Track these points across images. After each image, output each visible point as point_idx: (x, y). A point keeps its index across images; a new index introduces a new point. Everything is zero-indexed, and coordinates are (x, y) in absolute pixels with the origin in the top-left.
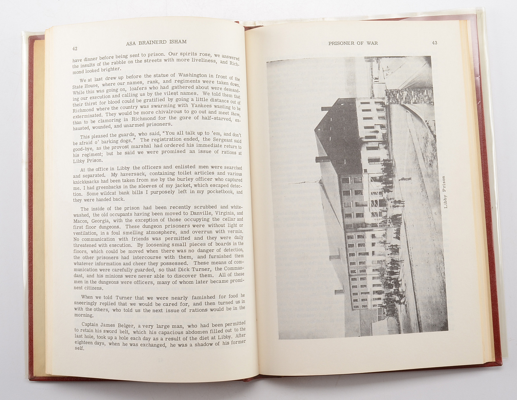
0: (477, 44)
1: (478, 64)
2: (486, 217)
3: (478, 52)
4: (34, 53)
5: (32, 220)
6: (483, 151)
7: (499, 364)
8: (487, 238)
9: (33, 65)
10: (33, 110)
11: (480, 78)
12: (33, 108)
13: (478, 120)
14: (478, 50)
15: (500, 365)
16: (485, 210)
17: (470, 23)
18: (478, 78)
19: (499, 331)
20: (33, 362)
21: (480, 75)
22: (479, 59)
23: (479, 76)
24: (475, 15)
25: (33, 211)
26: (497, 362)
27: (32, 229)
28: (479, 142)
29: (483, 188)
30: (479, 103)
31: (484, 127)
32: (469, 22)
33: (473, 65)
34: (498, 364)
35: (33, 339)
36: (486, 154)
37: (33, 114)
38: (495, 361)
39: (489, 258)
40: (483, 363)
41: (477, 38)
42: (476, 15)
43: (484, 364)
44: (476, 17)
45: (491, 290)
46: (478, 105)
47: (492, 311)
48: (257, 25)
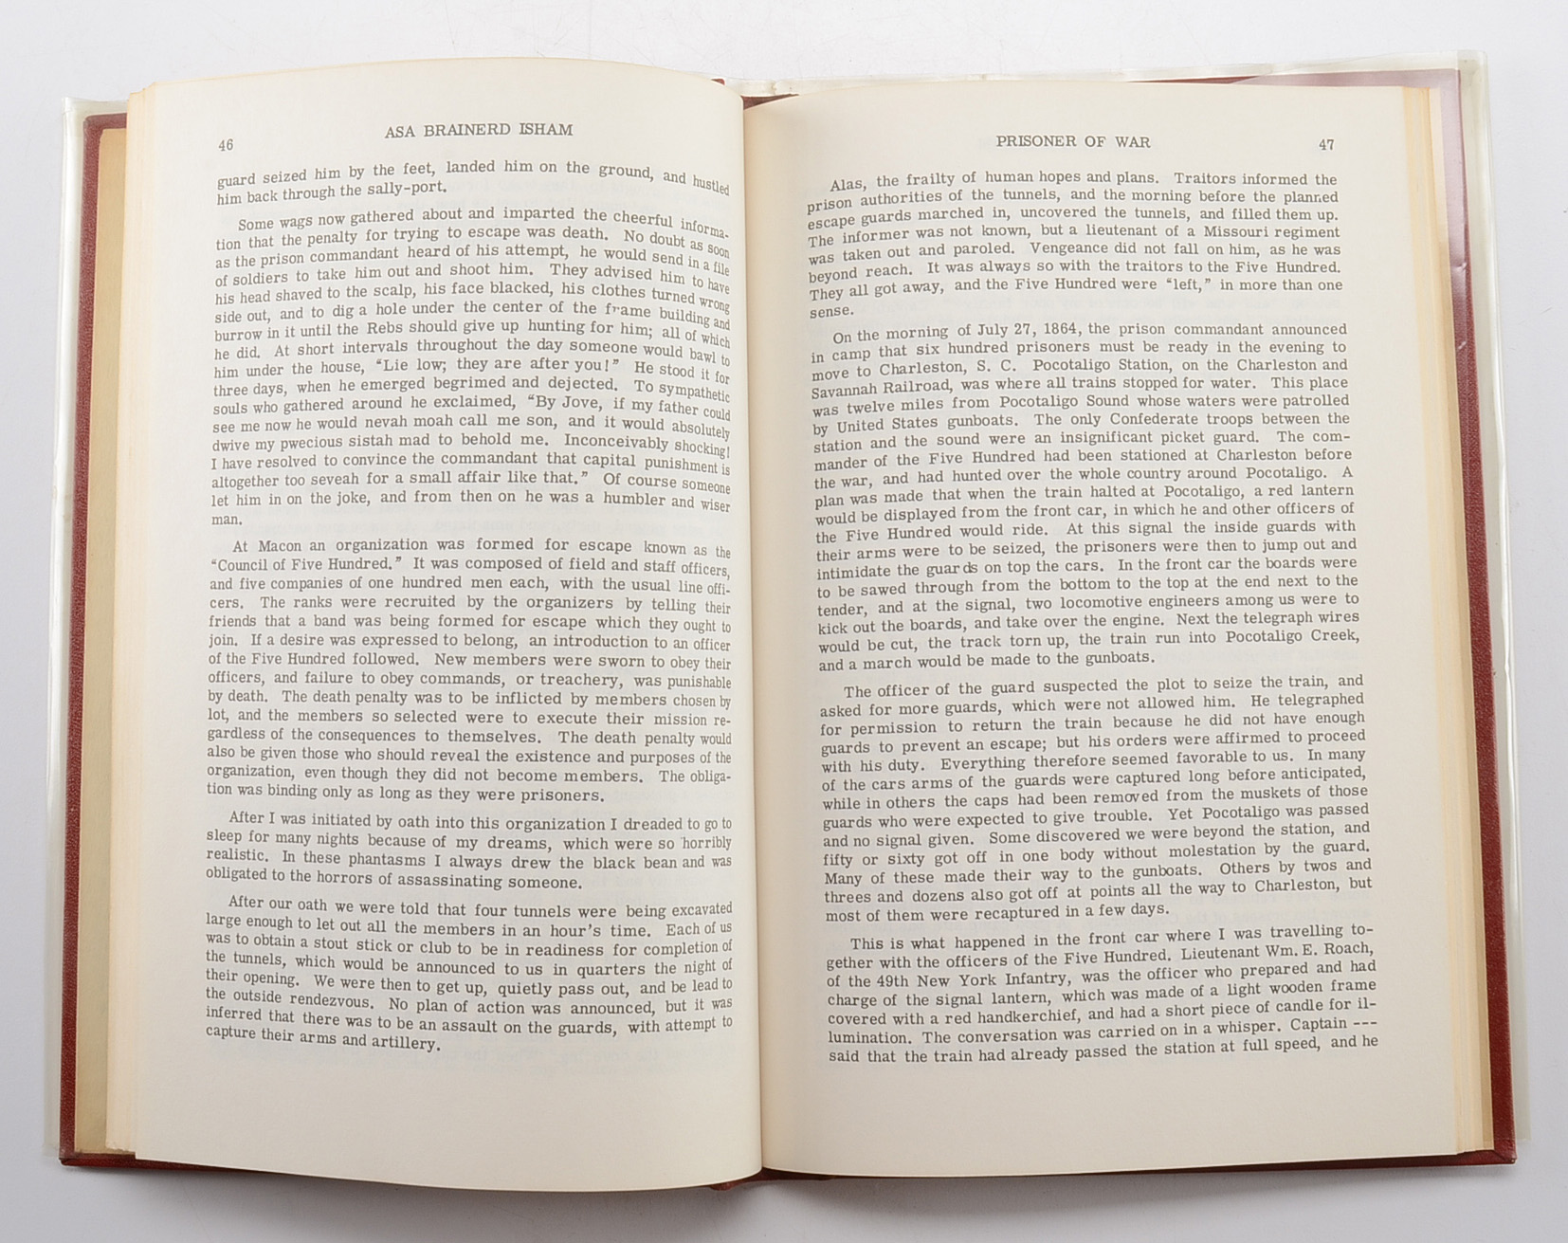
0: (1461, 165)
1: (1463, 225)
2: (1476, 700)
3: (1462, 190)
4: (99, 168)
5: (82, 676)
6: (1472, 494)
7: (1503, 1159)
8: (1478, 766)
9: (96, 204)
10: (91, 342)
11: (1468, 269)
12: (92, 334)
13: (1457, 400)
14: (1462, 185)
15: (1510, 1161)
16: (1475, 677)
17: (1437, 97)
18: (1460, 271)
19: (1508, 1055)
20: (74, 1108)
21: (1467, 259)
22: (1466, 210)
23: (1464, 265)
24: (1457, 74)
25: (83, 650)
26: (1500, 1152)
27: (81, 702)
28: (1461, 467)
29: (1469, 611)
30: (1460, 347)
31: (1477, 419)
32: (1435, 94)
33: (1446, 228)
34: (1501, 1157)
35: (75, 1038)
36: (1482, 504)
37: (91, 354)
38: (1493, 1148)
39: (1482, 828)
40: (1455, 1153)
41: (1460, 146)
42: (1459, 71)
43: (1459, 1155)
44: (1457, 80)
45: (1487, 930)
46: (1459, 354)
47: (1488, 991)
48: (778, 93)
